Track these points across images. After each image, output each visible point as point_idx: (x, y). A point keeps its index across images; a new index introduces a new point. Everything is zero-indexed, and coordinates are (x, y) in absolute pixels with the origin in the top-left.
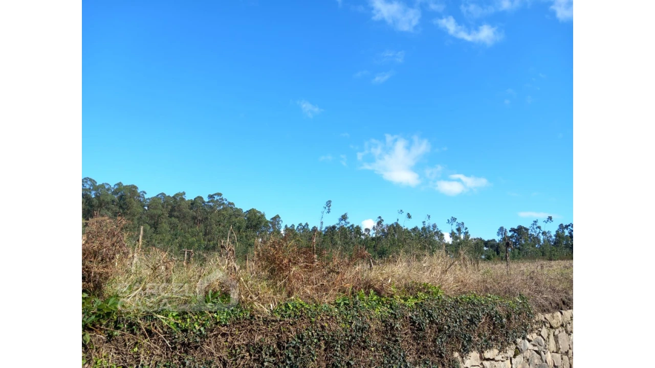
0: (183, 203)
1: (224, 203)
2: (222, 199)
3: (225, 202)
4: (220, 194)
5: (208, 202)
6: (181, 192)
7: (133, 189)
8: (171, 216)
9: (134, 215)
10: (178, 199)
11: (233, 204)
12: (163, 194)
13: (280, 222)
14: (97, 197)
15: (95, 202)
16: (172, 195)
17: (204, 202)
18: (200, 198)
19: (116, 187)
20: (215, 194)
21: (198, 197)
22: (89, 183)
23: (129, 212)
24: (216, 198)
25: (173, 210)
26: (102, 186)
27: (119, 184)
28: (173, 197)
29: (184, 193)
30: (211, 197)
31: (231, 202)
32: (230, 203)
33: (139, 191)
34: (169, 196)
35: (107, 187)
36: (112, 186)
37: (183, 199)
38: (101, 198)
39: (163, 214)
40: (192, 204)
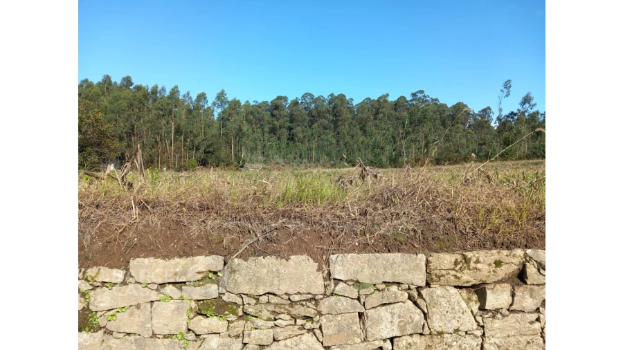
0: (386, 105)
1: (426, 100)
2: (424, 96)
3: (428, 99)
4: (422, 92)
5: (411, 101)
6: (385, 94)
7: (342, 97)
8: (375, 119)
9: (345, 121)
10: (382, 100)
11: (437, 100)
12: (368, 99)
13: (491, 115)
14: (316, 108)
15: (314, 113)
16: (376, 99)
17: (407, 102)
18: (403, 98)
19: (330, 97)
20: (418, 92)
21: (401, 97)
22: (309, 97)
23: (340, 118)
24: (420, 95)
25: (377, 113)
26: (319, 98)
27: (332, 95)
28: (378, 100)
29: (388, 95)
30: (414, 95)
31: (434, 98)
32: (433, 100)
33: (347, 98)
34: (374, 100)
35: (322, 98)
36: (326, 97)
37: (386, 101)
38: (319, 109)
39: (369, 117)
40: (396, 105)
